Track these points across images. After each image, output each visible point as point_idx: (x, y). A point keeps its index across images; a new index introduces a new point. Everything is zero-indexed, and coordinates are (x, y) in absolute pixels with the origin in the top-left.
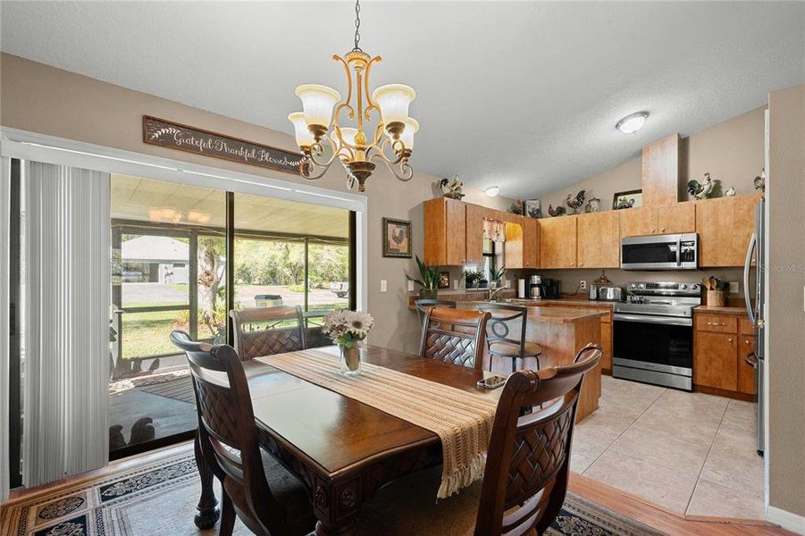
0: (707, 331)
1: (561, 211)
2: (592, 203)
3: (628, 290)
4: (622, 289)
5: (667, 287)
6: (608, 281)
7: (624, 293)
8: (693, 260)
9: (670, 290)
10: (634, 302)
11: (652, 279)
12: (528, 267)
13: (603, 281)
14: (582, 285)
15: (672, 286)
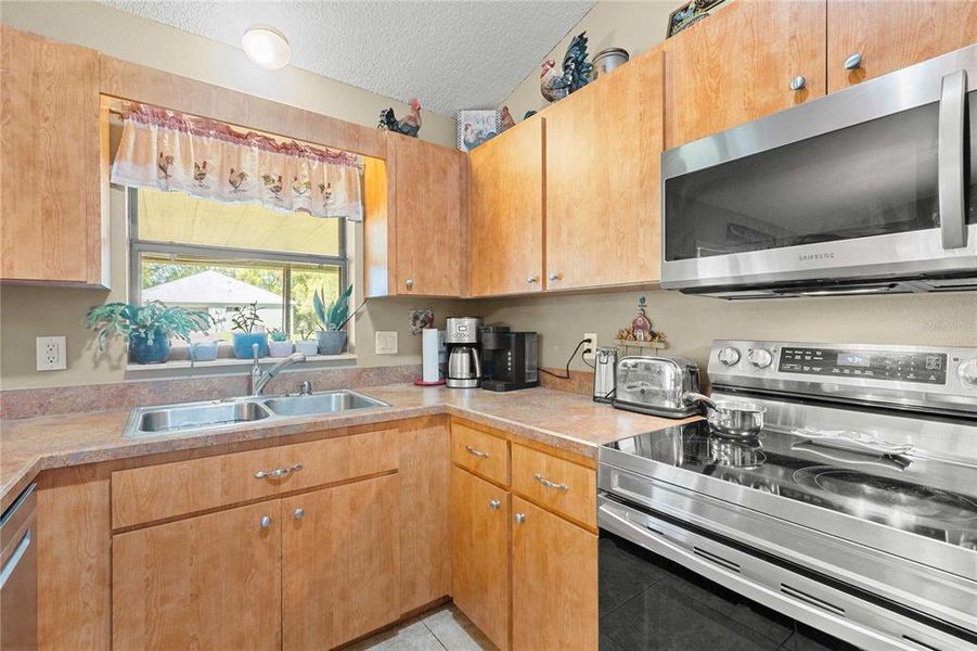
3: (716, 373)
6: (654, 335)
12: (415, 292)
13: (639, 334)
14: (586, 346)
15: (907, 365)
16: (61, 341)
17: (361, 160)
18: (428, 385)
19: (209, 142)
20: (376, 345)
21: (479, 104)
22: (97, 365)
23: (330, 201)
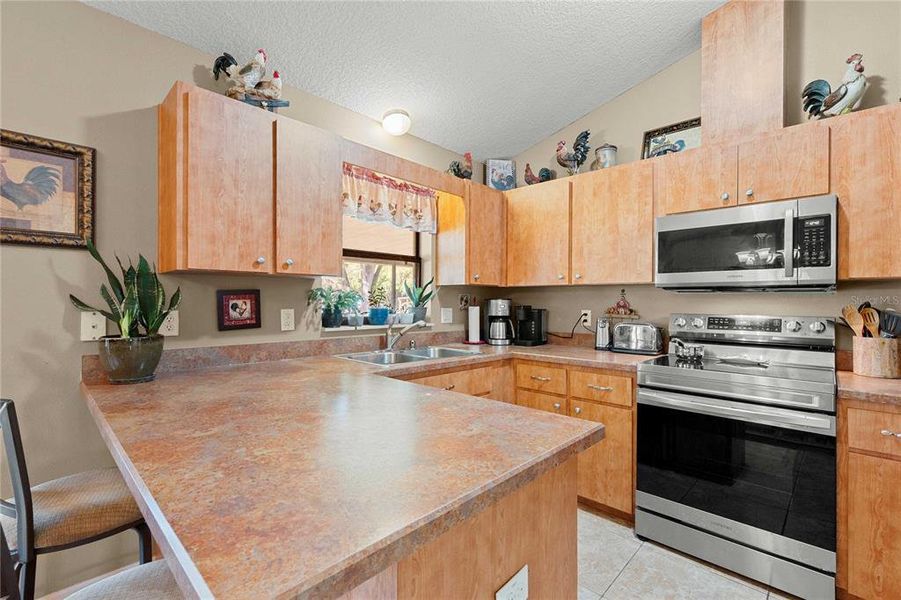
0: (880, 455)
1: (547, 176)
2: (600, 153)
3: (672, 330)
4: (658, 328)
5: (753, 327)
6: (631, 311)
7: (663, 337)
8: (826, 263)
9: (758, 333)
10: (682, 360)
11: (722, 308)
12: (478, 283)
13: (622, 310)
14: (583, 318)
15: (766, 324)
16: (292, 311)
17: (437, 193)
18: (474, 344)
19: (363, 182)
20: (443, 317)
21: (502, 156)
22: (308, 328)
23: (421, 221)
